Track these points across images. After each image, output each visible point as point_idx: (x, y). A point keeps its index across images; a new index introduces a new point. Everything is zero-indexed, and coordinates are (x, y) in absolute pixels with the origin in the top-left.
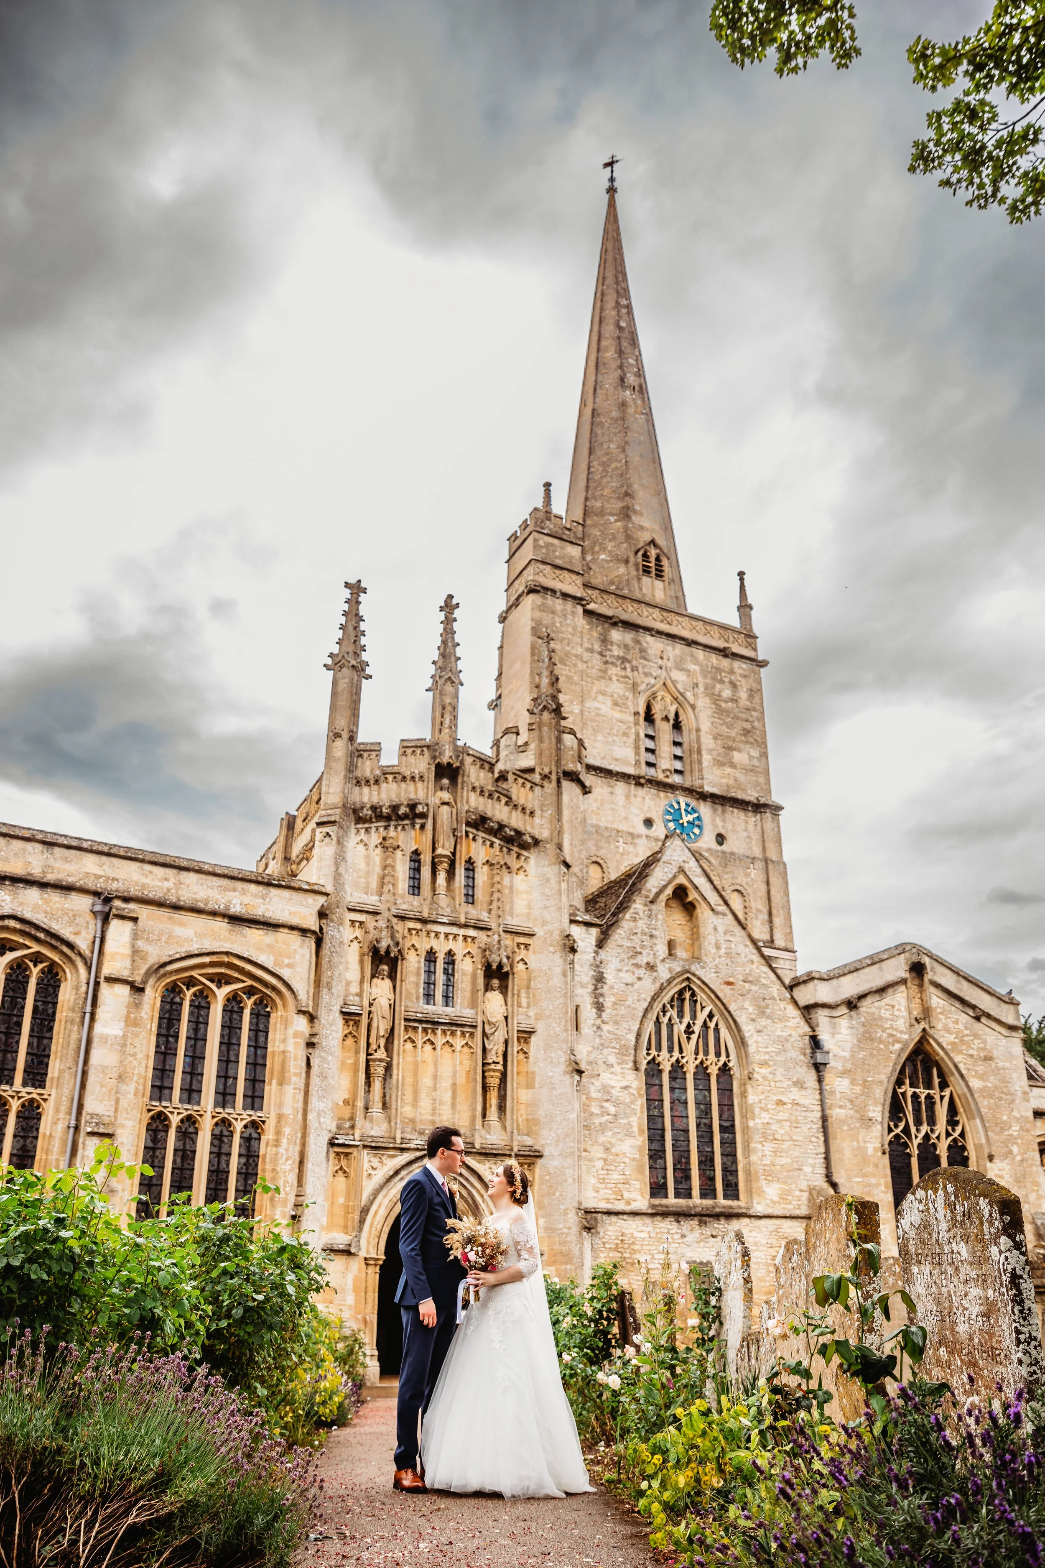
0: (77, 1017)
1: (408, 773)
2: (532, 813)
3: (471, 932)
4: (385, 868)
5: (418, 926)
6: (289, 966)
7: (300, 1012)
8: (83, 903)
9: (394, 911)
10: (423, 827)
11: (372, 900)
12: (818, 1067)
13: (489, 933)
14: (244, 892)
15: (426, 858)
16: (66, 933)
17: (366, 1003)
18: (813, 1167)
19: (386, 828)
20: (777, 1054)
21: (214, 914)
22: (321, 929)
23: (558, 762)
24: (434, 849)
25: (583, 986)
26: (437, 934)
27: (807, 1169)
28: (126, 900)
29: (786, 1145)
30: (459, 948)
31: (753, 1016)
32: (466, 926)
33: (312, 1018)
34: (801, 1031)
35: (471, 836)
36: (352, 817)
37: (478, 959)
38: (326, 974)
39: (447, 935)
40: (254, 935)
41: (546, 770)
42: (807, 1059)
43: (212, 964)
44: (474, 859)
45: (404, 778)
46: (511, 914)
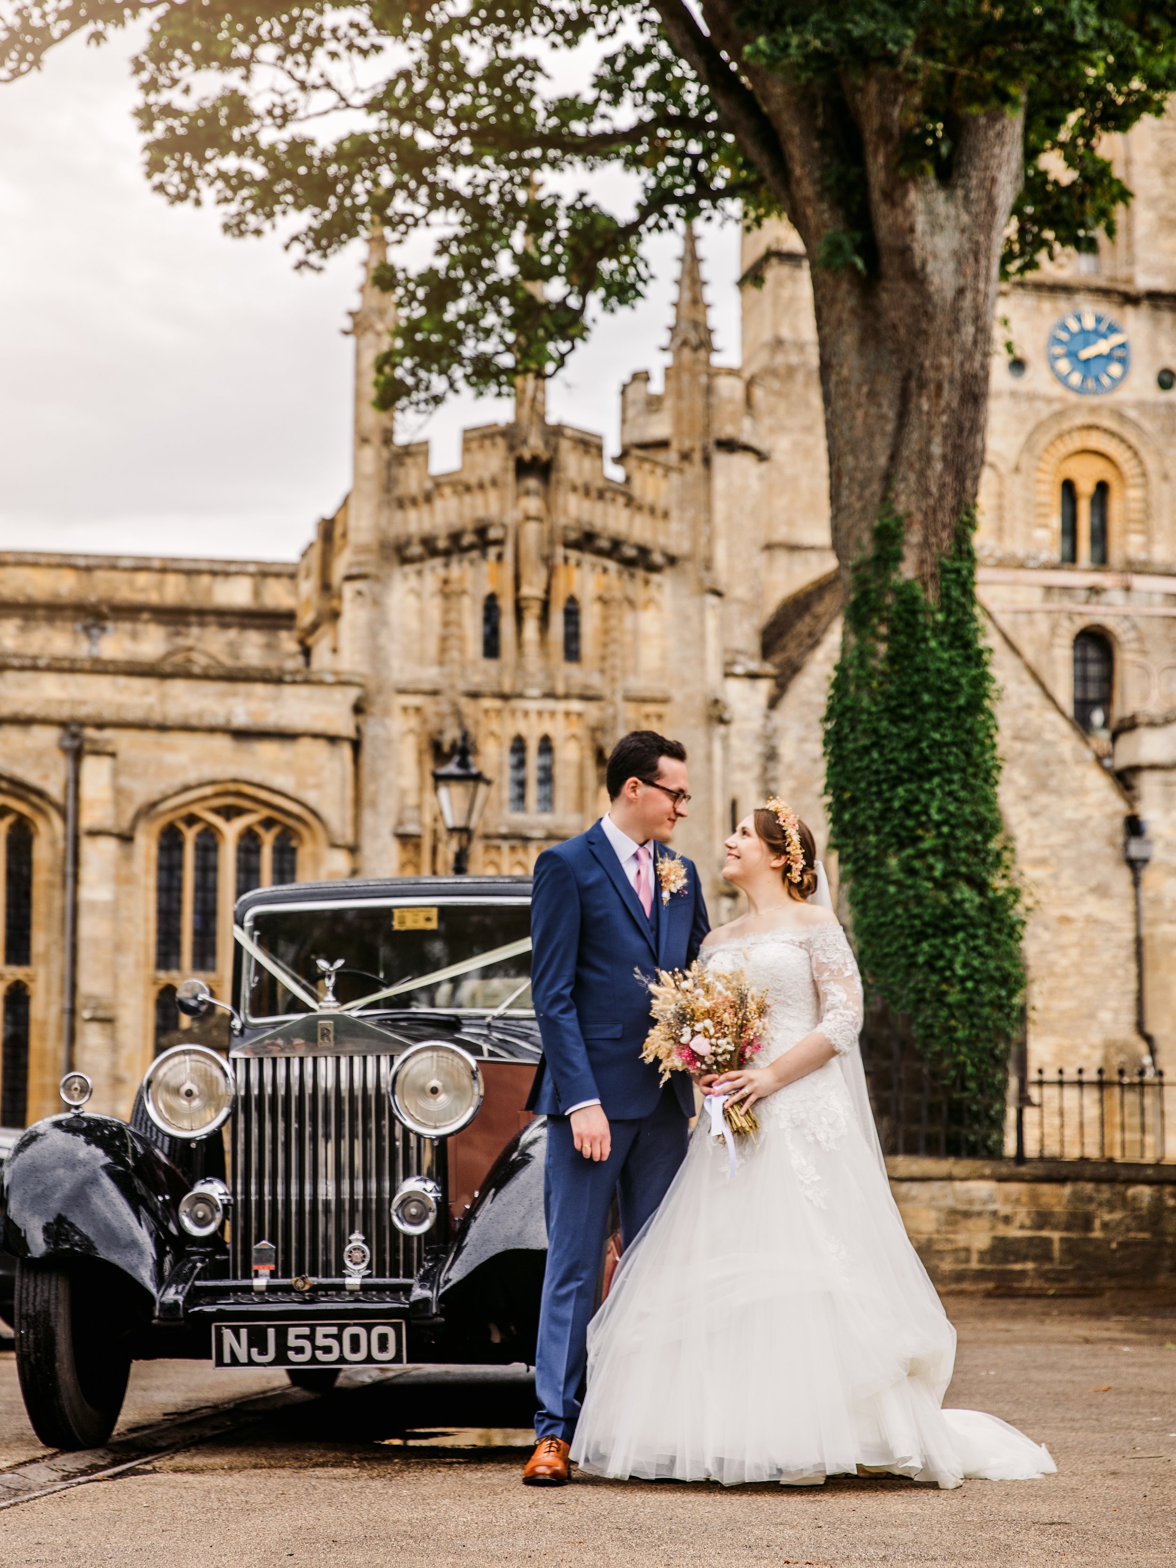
0: (57, 879)
1: (473, 480)
2: (666, 515)
3: (576, 706)
4: (446, 624)
5: (497, 704)
6: (318, 786)
7: (334, 846)
8: (48, 736)
9: (462, 686)
10: (500, 557)
11: (430, 675)
12: (1135, 865)
13: (602, 704)
14: (249, 696)
15: (506, 604)
16: (32, 777)
17: (428, 818)
18: (1116, 1012)
19: (447, 565)
20: (1065, 846)
21: (212, 730)
22: (358, 729)
23: (707, 428)
24: (517, 586)
25: (744, 768)
26: (526, 714)
27: (1105, 1016)
28: (101, 726)
29: (1072, 981)
30: (557, 730)
31: (1026, 792)
32: (567, 696)
33: (353, 850)
34: (1108, 809)
35: (572, 562)
36: (395, 558)
37: (587, 743)
38: (369, 788)
39: (540, 713)
40: (267, 750)
41: (687, 444)
42: (1116, 853)
43: (217, 795)
44: (578, 595)
45: (468, 489)
46: (636, 671)
